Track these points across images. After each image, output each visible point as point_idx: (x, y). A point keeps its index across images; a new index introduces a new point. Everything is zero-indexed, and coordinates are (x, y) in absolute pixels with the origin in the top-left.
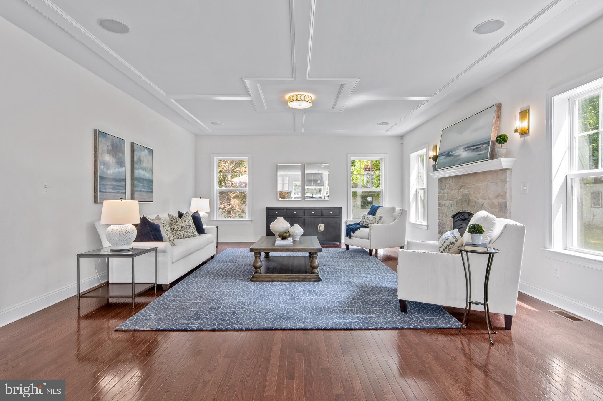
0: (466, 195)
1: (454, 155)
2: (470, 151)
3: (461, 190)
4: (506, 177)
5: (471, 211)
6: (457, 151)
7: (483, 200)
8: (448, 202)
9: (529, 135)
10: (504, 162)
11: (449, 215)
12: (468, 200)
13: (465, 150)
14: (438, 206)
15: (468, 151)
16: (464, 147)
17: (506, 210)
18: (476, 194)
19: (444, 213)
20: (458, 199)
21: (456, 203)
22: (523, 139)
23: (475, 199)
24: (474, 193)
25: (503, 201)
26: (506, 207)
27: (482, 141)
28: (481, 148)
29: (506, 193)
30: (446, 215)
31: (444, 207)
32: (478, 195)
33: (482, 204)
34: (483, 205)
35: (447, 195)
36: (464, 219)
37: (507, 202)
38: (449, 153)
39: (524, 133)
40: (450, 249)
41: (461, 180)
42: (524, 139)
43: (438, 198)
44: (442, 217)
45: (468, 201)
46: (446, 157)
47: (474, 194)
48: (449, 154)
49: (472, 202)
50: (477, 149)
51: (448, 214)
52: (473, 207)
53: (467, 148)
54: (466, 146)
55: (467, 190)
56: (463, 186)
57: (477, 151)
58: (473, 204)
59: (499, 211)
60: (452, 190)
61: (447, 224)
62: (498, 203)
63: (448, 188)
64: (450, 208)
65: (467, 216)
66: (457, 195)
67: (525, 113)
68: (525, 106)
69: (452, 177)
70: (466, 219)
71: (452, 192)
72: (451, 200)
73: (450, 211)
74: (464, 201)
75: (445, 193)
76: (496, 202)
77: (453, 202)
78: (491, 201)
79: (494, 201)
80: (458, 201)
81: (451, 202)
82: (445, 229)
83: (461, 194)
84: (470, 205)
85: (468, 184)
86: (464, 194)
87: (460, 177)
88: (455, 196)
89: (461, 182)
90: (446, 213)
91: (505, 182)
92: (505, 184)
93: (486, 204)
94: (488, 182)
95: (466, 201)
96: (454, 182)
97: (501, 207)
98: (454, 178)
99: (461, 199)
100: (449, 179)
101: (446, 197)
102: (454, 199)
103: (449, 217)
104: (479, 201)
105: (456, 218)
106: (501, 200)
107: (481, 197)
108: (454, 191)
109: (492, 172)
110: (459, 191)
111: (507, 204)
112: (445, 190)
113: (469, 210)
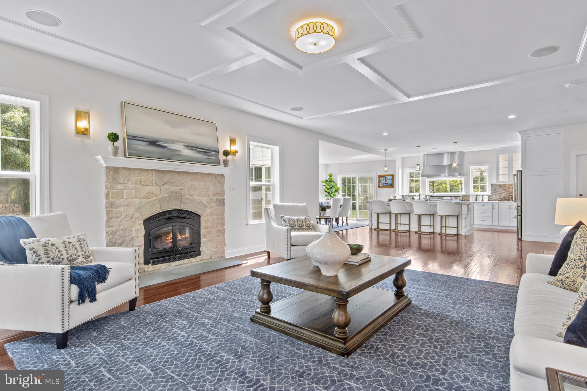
0: (177, 192)
1: (168, 147)
2: (195, 151)
3: (166, 186)
4: (224, 180)
5: (184, 208)
6: (173, 145)
7: (201, 198)
8: (137, 201)
9: (236, 156)
13: (187, 148)
14: (106, 208)
15: (191, 151)
17: (224, 204)
18: (191, 192)
20: (159, 197)
23: (189, 196)
25: (222, 197)
26: (224, 202)
29: (224, 192)
30: (132, 218)
31: (126, 208)
32: (194, 192)
33: (199, 200)
34: (200, 202)
36: (167, 218)
38: (157, 141)
39: (233, 154)
41: (168, 176)
42: (233, 157)
43: (107, 195)
44: (121, 221)
45: (180, 199)
46: (147, 144)
47: (189, 192)
48: (157, 143)
49: (187, 199)
50: (205, 153)
52: (188, 204)
53: (190, 147)
54: (188, 145)
55: (177, 188)
56: (169, 183)
58: (187, 201)
59: (217, 205)
60: (147, 185)
61: (135, 229)
62: (217, 199)
63: (136, 184)
64: (144, 208)
65: (175, 214)
66: (158, 191)
67: (233, 141)
68: (234, 136)
69: (147, 170)
70: (171, 218)
71: (148, 189)
72: (144, 198)
73: (144, 212)
74: (174, 199)
75: (129, 188)
76: (214, 198)
77: (148, 200)
78: (209, 198)
79: (212, 198)
80: (162, 198)
81: (144, 201)
82: (130, 236)
83: (167, 191)
84: (184, 203)
85: (179, 181)
86: (174, 191)
87: (163, 172)
88: (156, 193)
89: (167, 178)
90: (133, 214)
91: (222, 184)
92: (223, 185)
93: (204, 200)
94: (205, 182)
95: (177, 198)
96: (152, 178)
97: (220, 202)
98: (152, 172)
99: (168, 197)
100: (139, 171)
101: (134, 195)
102: (151, 196)
103: (140, 219)
104: (194, 198)
105: (153, 219)
106: (219, 197)
107: (199, 195)
108: (151, 187)
109: (211, 174)
110: (162, 188)
111: (224, 200)
112: (126, 185)
113: (183, 207)
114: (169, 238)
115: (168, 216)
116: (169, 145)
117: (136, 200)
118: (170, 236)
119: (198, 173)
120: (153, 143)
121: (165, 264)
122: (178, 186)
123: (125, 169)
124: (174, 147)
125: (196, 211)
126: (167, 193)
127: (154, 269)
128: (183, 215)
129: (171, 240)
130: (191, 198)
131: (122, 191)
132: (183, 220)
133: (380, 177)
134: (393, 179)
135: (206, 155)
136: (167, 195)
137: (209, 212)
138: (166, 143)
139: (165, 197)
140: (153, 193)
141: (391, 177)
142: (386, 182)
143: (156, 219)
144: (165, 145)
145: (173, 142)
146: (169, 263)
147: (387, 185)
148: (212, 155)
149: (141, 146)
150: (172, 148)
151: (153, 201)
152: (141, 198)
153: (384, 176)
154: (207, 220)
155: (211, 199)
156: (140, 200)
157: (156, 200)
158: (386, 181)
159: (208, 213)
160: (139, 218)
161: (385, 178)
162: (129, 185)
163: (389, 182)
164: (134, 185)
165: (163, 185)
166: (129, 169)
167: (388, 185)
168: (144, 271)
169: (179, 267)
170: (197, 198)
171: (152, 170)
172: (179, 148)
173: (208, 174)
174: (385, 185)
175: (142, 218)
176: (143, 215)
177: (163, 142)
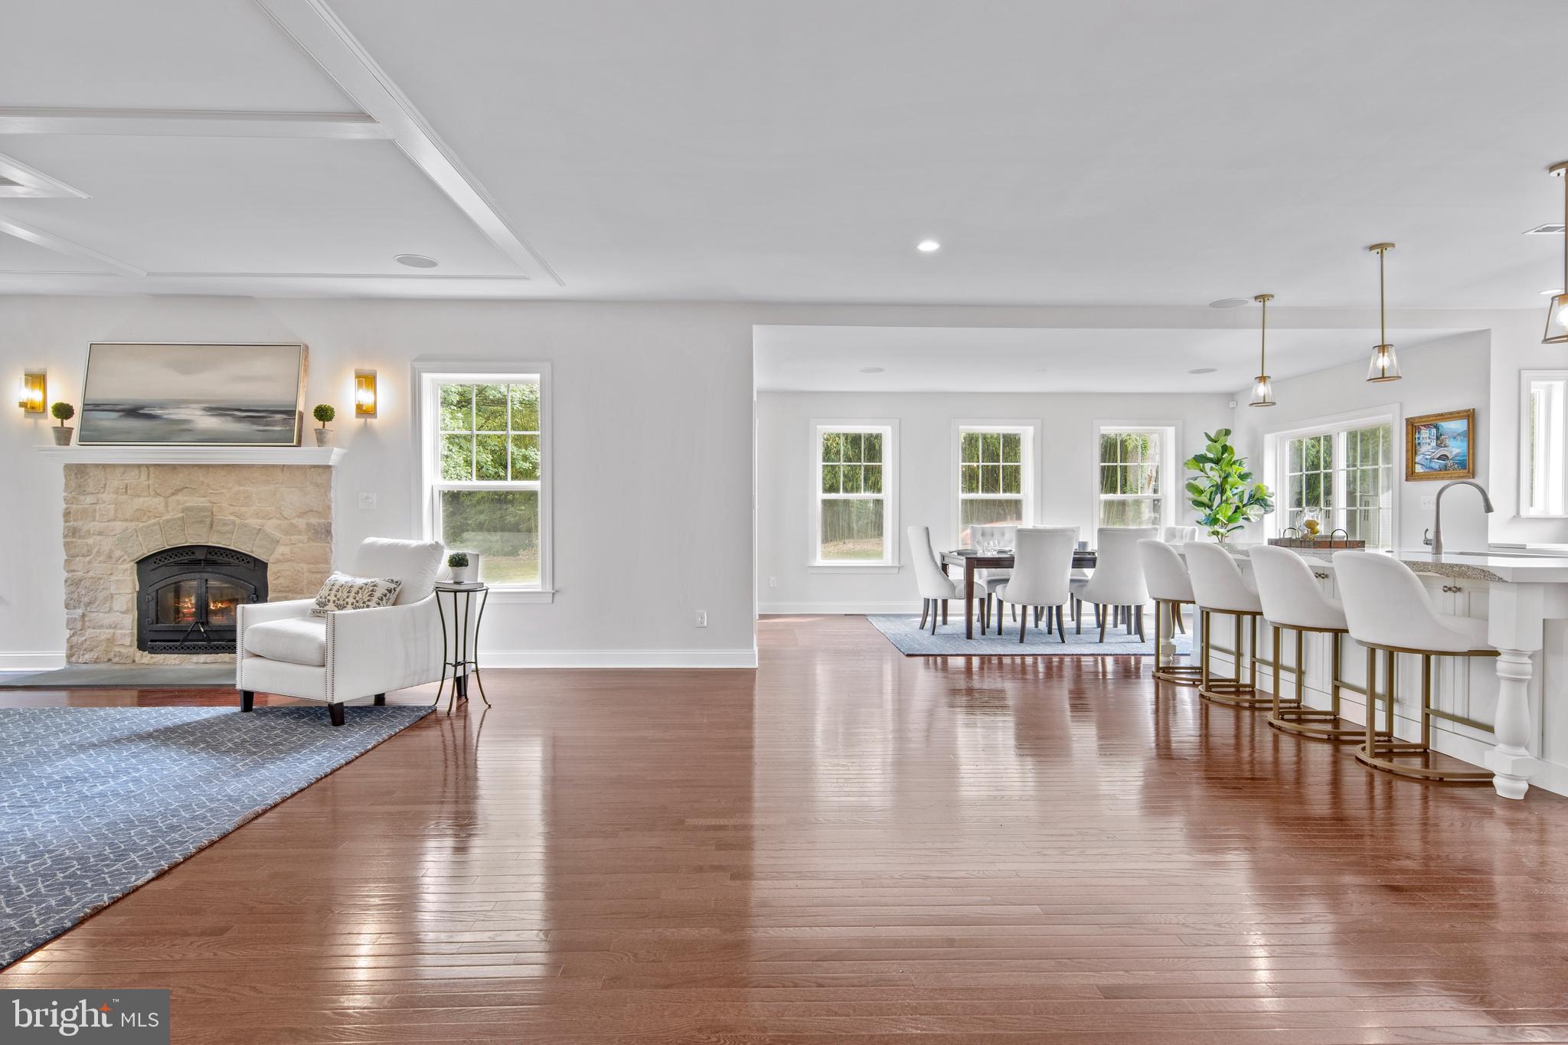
0: (201, 509)
1: (165, 417)
2: (229, 418)
3: (180, 497)
4: (329, 480)
5: (218, 543)
6: (177, 411)
7: (262, 521)
8: (119, 526)
9: (376, 417)
10: (334, 455)
11: (126, 557)
12: (208, 520)
13: (210, 413)
14: (64, 537)
15: (223, 419)
16: (206, 405)
17: (329, 537)
18: (236, 508)
19: (98, 552)
20: (164, 518)
21: (157, 527)
22: (362, 420)
23: (232, 518)
24: (232, 505)
25: (320, 520)
26: (328, 532)
27: (270, 406)
28: (269, 419)
29: (329, 508)
30: (110, 557)
31: (99, 538)
32: (243, 509)
33: (258, 527)
34: (260, 529)
35: (116, 511)
36: (186, 561)
37: (331, 524)
38: (142, 408)
39: (362, 411)
40: (389, 599)
41: (180, 475)
42: (366, 420)
43: (67, 514)
44: (87, 563)
45: (207, 523)
46: (120, 417)
47: (231, 507)
48: (140, 412)
49: (225, 524)
51: (118, 553)
52: (229, 535)
55: (201, 499)
56: (186, 490)
57: (254, 423)
58: (227, 528)
59: (309, 539)
60: (139, 496)
61: (116, 578)
62: (308, 525)
63: (116, 492)
64: (131, 539)
65: (200, 555)
66: (161, 508)
67: (367, 380)
68: (367, 367)
69: (139, 466)
70: (197, 562)
71: (139, 502)
72: (131, 521)
73: (132, 547)
74: (194, 522)
75: (104, 502)
76: (301, 523)
77: (141, 525)
78: (286, 521)
79: (294, 521)
80: (168, 521)
81: (132, 525)
82: (105, 591)
83: (181, 506)
84: (218, 532)
85: (208, 485)
86: (192, 507)
87: (174, 468)
88: (155, 511)
89: (178, 480)
90: (111, 551)
91: (326, 488)
92: (326, 492)
93: (271, 526)
94: (276, 486)
95: (201, 522)
96: (148, 480)
97: (316, 532)
98: (148, 470)
99: (179, 519)
100: (122, 469)
101: (112, 513)
102: (146, 517)
103: (125, 560)
104: (246, 521)
105: (155, 563)
106: (314, 520)
107: (257, 515)
108: (148, 499)
109: (290, 467)
110: (170, 500)
111: (331, 527)
112: (99, 496)
113: (214, 541)
114: (189, 605)
115: (187, 557)
116: (167, 412)
117: (118, 523)
118: (190, 600)
119: (253, 466)
120: (134, 412)
121: (177, 655)
122: (205, 497)
123: (97, 466)
124: (177, 414)
125: (248, 550)
126: (180, 510)
127: (153, 661)
128: (221, 558)
129: (194, 610)
130: (238, 521)
131: (94, 506)
132: (225, 570)
133: (1413, 426)
134: (1471, 435)
135: (259, 424)
136: (181, 515)
137: (283, 555)
138: (161, 408)
139: (174, 519)
140: (150, 512)
141: (1460, 426)
142: (1442, 451)
143: (161, 563)
144: (158, 412)
145: (179, 403)
146: (185, 655)
147: (1446, 468)
148: (276, 421)
149: (107, 421)
150: (172, 417)
151: (148, 527)
152: (126, 520)
153: (1432, 422)
154: (279, 572)
155: (292, 524)
156: (125, 524)
157: (155, 524)
158: (1439, 446)
159: (281, 558)
160: (123, 558)
161: (1434, 431)
162: (104, 496)
163: (1456, 449)
164: (115, 496)
165: (173, 494)
166: (104, 466)
167: (1449, 463)
168: (134, 661)
169: (206, 666)
170: (254, 522)
171: (148, 466)
172: (189, 415)
173: (284, 465)
174: (1437, 464)
175: (128, 560)
176: (129, 554)
177: (155, 407)
